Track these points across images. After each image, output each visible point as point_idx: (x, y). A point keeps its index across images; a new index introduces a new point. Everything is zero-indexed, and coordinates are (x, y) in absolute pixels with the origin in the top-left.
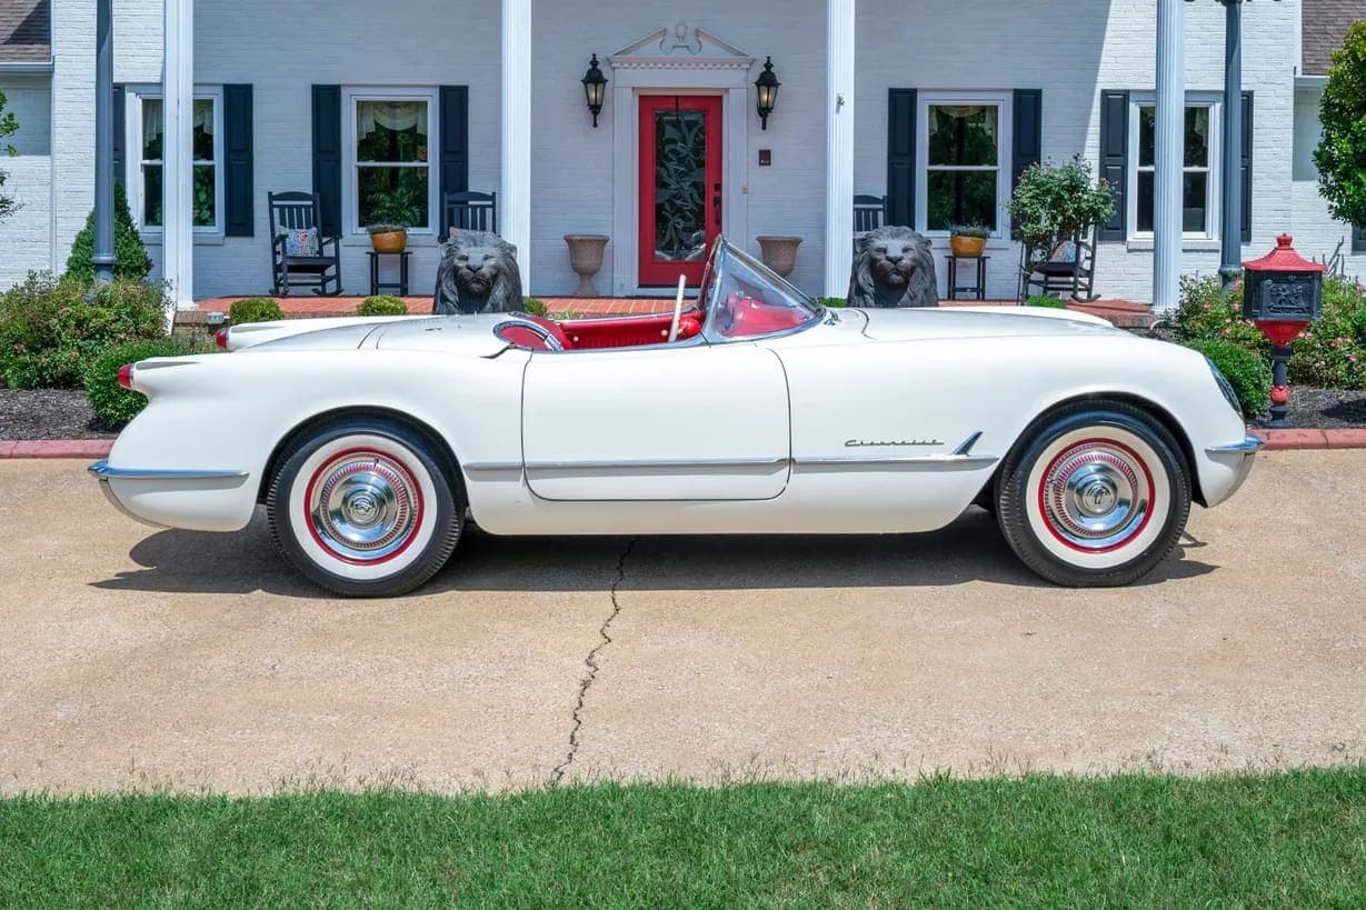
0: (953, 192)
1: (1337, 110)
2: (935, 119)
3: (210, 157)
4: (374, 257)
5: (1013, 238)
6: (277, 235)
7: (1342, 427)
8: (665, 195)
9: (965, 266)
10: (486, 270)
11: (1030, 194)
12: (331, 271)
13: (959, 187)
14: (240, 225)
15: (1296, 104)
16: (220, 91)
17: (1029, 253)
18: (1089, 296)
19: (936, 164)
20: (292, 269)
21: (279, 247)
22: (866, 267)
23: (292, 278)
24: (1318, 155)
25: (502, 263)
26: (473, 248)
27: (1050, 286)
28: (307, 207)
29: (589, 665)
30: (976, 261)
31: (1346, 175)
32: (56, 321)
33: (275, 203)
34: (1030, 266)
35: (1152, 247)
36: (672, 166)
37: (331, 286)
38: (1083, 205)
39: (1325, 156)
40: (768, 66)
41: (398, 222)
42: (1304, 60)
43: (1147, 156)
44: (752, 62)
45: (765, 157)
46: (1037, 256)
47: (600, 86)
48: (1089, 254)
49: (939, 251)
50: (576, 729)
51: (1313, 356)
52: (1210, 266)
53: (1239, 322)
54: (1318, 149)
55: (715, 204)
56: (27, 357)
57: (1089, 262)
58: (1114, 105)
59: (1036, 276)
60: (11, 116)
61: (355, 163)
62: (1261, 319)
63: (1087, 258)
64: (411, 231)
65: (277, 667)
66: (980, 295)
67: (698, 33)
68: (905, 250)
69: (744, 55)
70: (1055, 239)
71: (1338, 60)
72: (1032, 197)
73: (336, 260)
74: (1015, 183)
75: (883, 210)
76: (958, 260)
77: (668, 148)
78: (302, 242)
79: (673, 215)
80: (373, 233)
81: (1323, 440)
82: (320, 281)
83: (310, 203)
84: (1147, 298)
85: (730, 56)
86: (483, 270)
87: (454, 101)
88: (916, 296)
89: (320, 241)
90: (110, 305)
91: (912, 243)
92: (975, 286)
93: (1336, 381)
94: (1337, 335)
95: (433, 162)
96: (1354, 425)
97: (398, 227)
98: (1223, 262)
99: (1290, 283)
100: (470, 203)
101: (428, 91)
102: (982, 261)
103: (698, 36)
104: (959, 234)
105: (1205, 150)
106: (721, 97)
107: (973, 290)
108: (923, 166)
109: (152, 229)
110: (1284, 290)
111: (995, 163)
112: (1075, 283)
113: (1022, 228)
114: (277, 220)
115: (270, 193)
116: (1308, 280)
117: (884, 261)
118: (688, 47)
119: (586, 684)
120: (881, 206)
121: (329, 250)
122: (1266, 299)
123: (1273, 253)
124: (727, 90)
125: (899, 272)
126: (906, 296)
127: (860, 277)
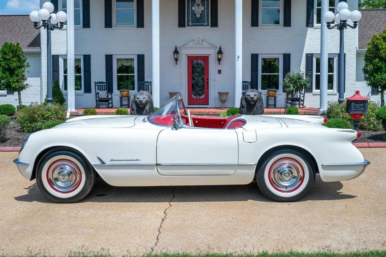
0: (268, 80)
1: (369, 58)
2: (263, 61)
3: (80, 73)
4: (121, 98)
5: (283, 91)
6: (97, 92)
7: (373, 142)
8: (194, 82)
9: (271, 99)
10: (144, 101)
11: (288, 80)
12: (110, 102)
13: (269, 79)
14: (88, 90)
15: (357, 57)
16: (82, 57)
17: (288, 96)
18: (303, 106)
19: (263, 73)
20: (101, 101)
21: (97, 96)
22: (245, 100)
23: (100, 103)
24: (364, 70)
25: (148, 100)
26: (140, 96)
27: (293, 104)
28: (104, 85)
29: (165, 213)
30: (274, 97)
31: (372, 75)
32: (36, 115)
33: (96, 84)
34: (288, 99)
35: (319, 94)
36: (196, 74)
37: (110, 105)
38: (302, 83)
39: (365, 70)
40: (220, 48)
41: (127, 89)
42: (359, 45)
43: (318, 70)
44: (216, 48)
45: (220, 72)
46: (290, 96)
47: (178, 54)
48: (303, 96)
49: (264, 95)
50: (159, 235)
51: (364, 122)
52: (336, 99)
53: (344, 113)
54: (364, 68)
55: (207, 84)
56: (29, 125)
57: (303, 98)
58: (309, 57)
59: (290, 101)
60: (28, 63)
61: (116, 74)
62: (351, 113)
63: (302, 97)
64: (130, 91)
65: (78, 214)
66: (275, 106)
67: (202, 40)
68: (255, 95)
69: (214, 46)
70: (294, 92)
71: (369, 44)
72: (288, 81)
73: (111, 99)
74: (284, 77)
75: (250, 85)
76: (269, 97)
77: (195, 69)
78: (103, 94)
79: (196, 87)
80: (121, 92)
81: (368, 146)
82: (108, 104)
83: (105, 84)
84: (319, 107)
85: (210, 46)
86: (143, 101)
87: (141, 58)
88: (258, 108)
89: (108, 94)
90: (50, 111)
91: (256, 93)
92: (274, 104)
93: (370, 129)
94: (370, 117)
95: (136, 74)
96: (376, 141)
97: (127, 90)
98: (339, 98)
99: (359, 104)
100: (145, 84)
101: (135, 56)
102: (275, 98)
103: (202, 41)
104: (270, 91)
105: (333, 69)
106: (208, 57)
107: (273, 105)
108: (260, 74)
109: (66, 91)
110: (357, 105)
111: (279, 73)
112: (299, 103)
113: (286, 89)
114: (97, 89)
115: (95, 82)
116: (364, 102)
117: (249, 98)
118: (200, 44)
119: (163, 220)
120: (249, 84)
121: (110, 96)
122: (352, 108)
123: (354, 95)
124: (210, 54)
125: (253, 101)
126: (255, 108)
127: (243, 102)
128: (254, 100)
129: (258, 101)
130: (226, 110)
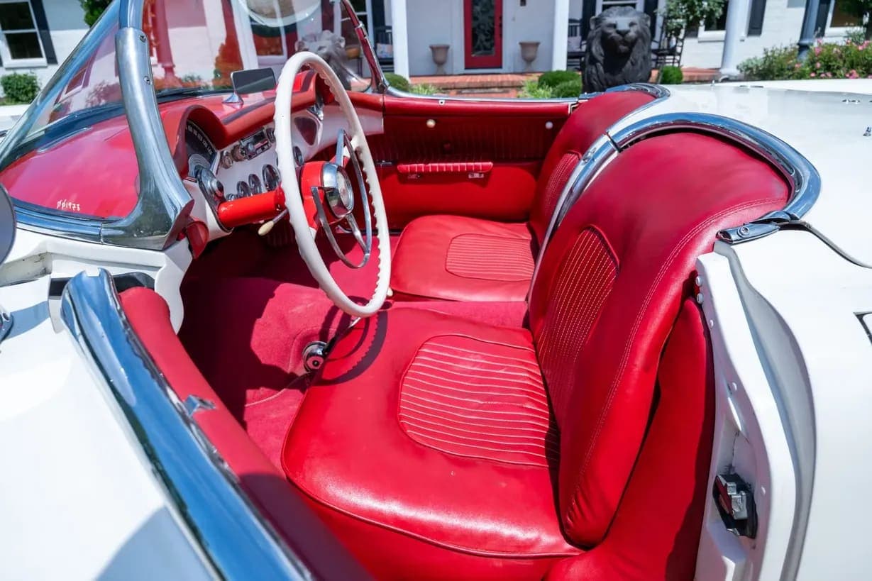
8: (476, 24)
19: (606, 1)
36: (479, 8)
45: (523, 2)
55: (499, 27)
68: (632, 24)
79: (480, 33)
84: (718, 65)
91: (635, 19)
95: (369, 12)
98: (802, 37)
100: (386, 31)
117: (614, 34)
120: (579, 24)
125: (625, 43)
126: (629, 62)
127: (594, 49)
128: (629, 40)
129: (640, 41)
130: (535, 77)
